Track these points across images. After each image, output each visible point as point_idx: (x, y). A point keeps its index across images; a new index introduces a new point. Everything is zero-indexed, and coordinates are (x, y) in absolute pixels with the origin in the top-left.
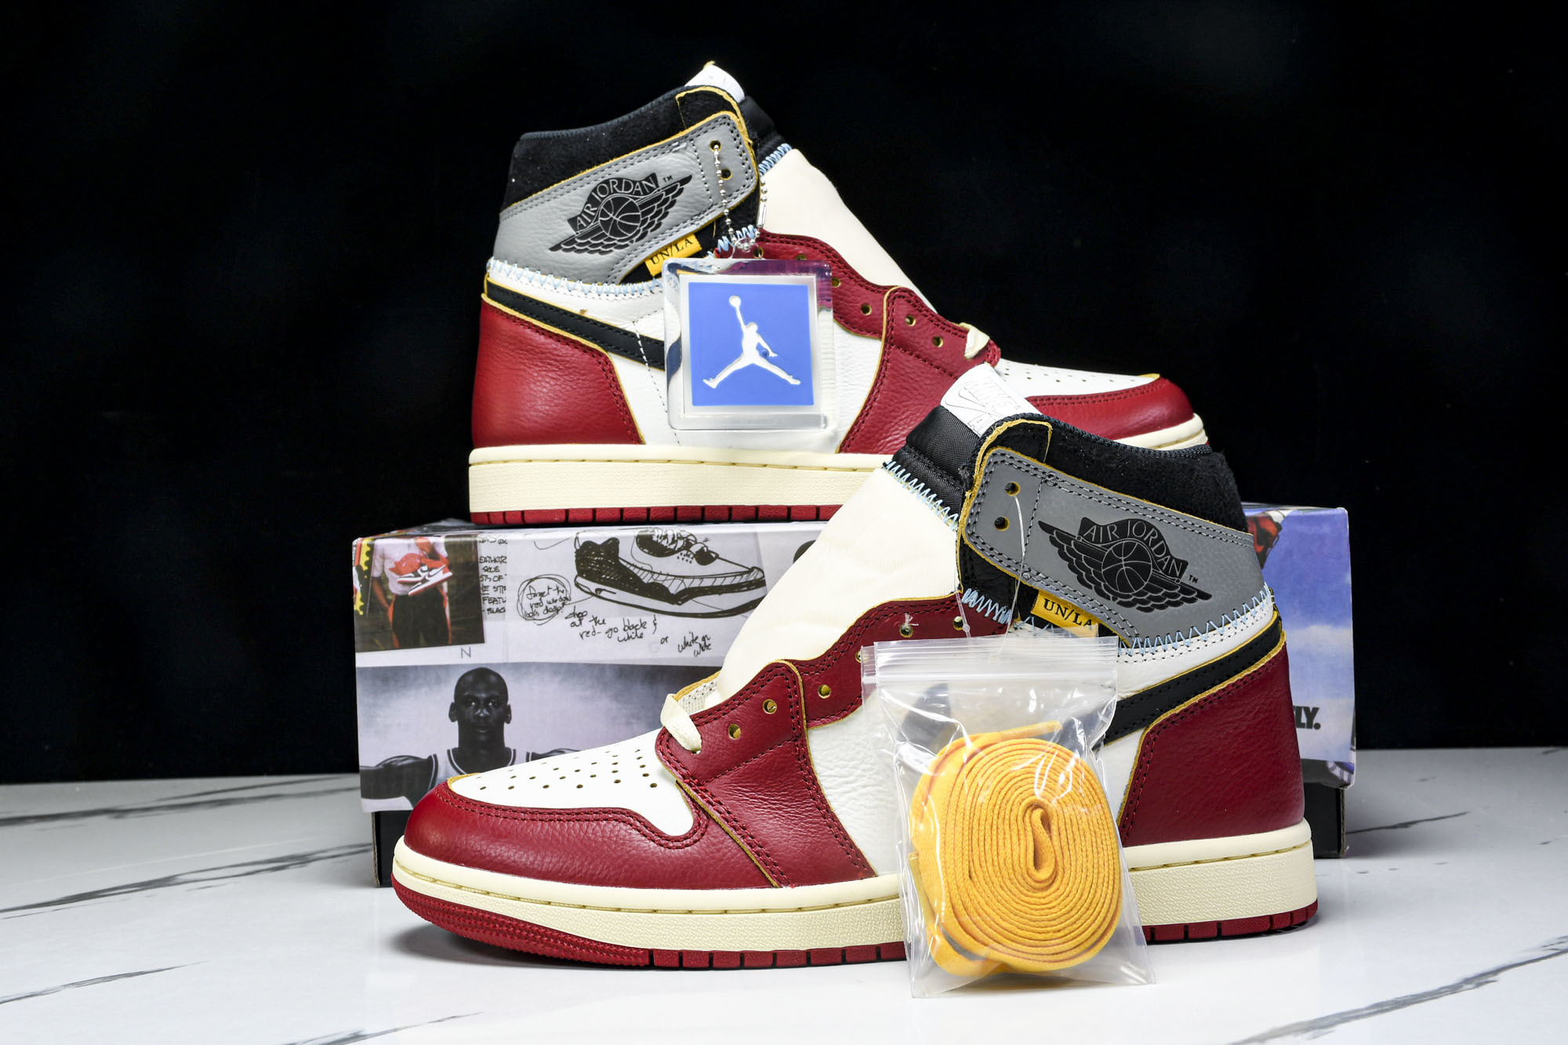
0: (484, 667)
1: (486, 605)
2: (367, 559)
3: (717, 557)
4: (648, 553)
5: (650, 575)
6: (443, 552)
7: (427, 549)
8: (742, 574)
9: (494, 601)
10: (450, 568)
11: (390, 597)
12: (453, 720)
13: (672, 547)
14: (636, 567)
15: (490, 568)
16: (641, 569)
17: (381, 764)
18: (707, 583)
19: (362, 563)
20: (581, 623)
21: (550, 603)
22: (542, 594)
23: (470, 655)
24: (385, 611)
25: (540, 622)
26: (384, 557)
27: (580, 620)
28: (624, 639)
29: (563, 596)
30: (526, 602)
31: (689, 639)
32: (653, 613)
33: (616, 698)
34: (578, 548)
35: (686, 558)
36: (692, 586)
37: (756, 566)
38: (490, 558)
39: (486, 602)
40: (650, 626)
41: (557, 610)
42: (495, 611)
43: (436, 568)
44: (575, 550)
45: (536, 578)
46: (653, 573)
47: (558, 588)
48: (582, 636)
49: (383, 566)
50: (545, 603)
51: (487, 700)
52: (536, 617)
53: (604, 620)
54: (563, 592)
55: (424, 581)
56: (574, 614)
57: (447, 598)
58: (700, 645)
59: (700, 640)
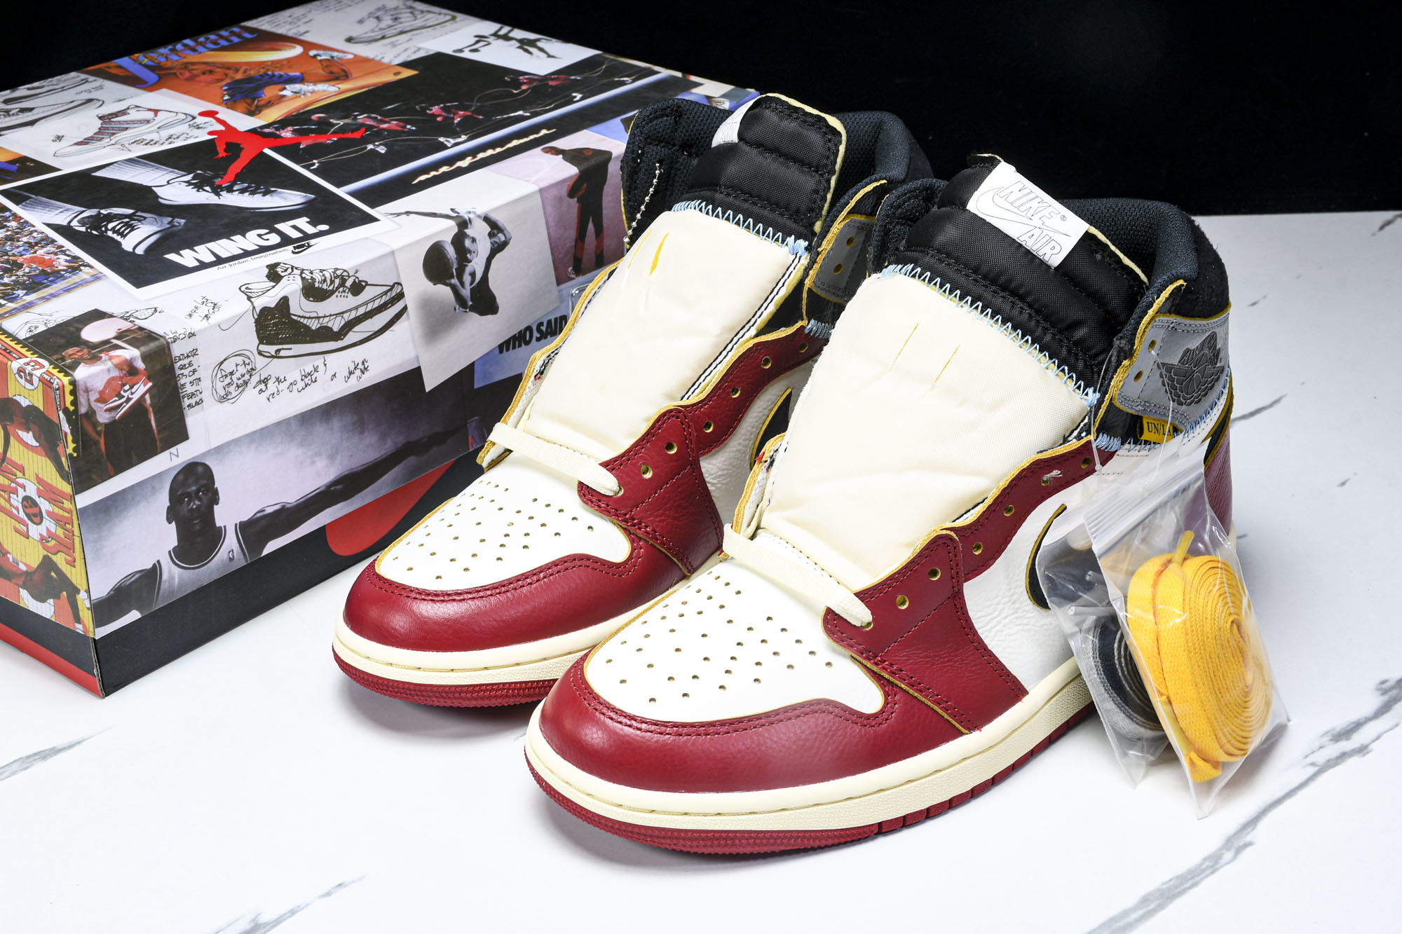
0: (192, 461)
1: (186, 402)
2: (72, 398)
3: (367, 284)
4: (313, 301)
5: (317, 321)
6: (140, 365)
7: (125, 367)
8: (386, 293)
9: (192, 395)
10: (149, 379)
11: (99, 429)
12: (170, 522)
13: (331, 288)
14: (305, 317)
15: (185, 365)
16: (309, 318)
17: (111, 590)
18: (361, 311)
19: (68, 404)
20: (267, 388)
21: (239, 379)
22: (232, 374)
23: (178, 456)
24: (97, 443)
25: (233, 400)
26: (87, 391)
27: (266, 385)
28: (303, 389)
29: (249, 367)
30: (220, 386)
31: (352, 368)
32: (323, 356)
33: (301, 445)
34: (256, 317)
35: (343, 294)
36: (350, 319)
37: (396, 281)
38: (183, 355)
39: (186, 399)
40: (322, 368)
41: (246, 383)
42: (194, 405)
43: (138, 383)
44: (254, 320)
45: (225, 360)
46: (318, 318)
47: (244, 362)
48: (268, 399)
49: (89, 400)
50: (235, 381)
51: (198, 491)
52: (229, 397)
53: (285, 377)
54: (249, 364)
55: (129, 400)
56: (260, 382)
57: (151, 409)
58: (361, 369)
59: (361, 366)
